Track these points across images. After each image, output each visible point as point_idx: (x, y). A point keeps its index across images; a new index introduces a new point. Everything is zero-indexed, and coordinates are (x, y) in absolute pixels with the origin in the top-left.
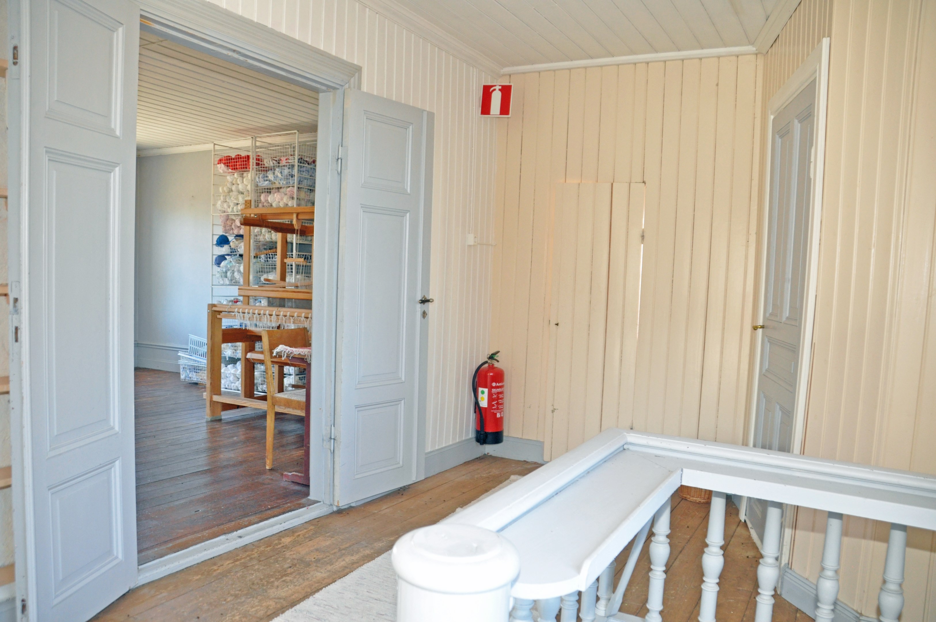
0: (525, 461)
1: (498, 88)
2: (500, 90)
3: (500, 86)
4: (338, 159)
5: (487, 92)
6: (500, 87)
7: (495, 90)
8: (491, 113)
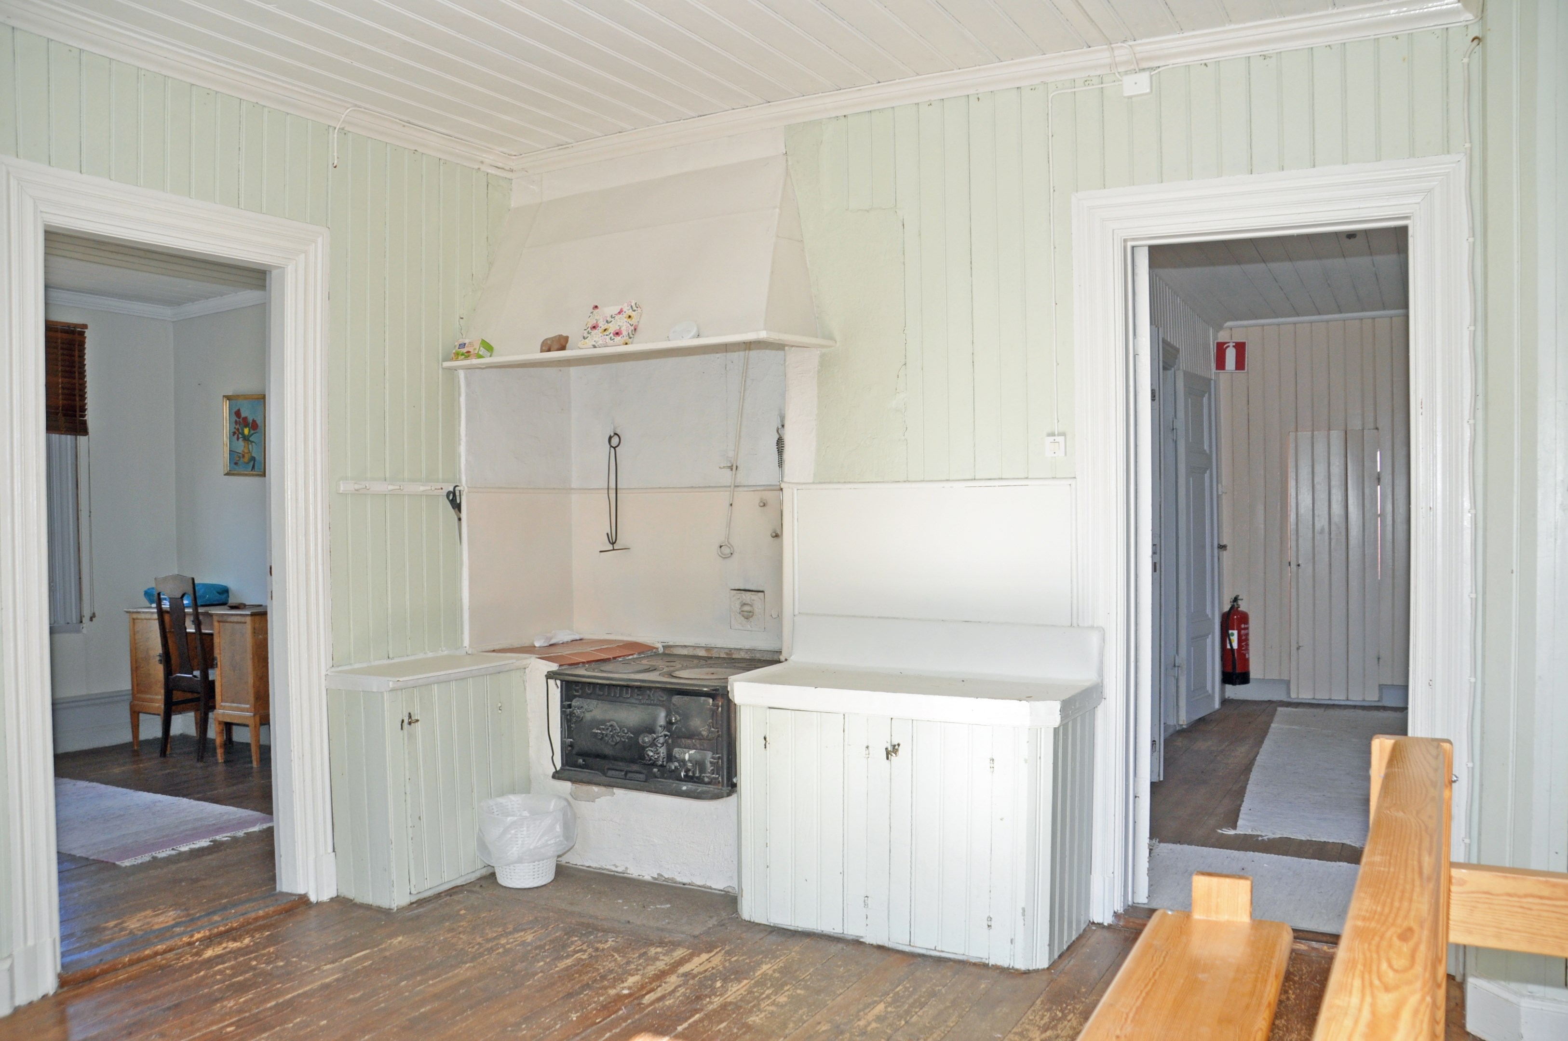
0: (1269, 701)
1: (1231, 344)
2: (1234, 346)
3: (1233, 342)
4: (1173, 429)
5: (1221, 349)
6: (1234, 344)
7: (1228, 346)
8: (1227, 368)
